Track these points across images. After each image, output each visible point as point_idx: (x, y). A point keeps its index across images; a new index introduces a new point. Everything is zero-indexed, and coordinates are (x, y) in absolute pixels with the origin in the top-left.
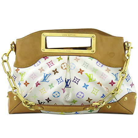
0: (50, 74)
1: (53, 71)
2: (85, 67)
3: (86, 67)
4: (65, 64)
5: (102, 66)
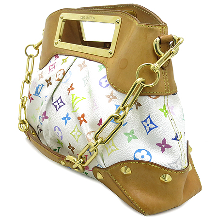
0: (43, 85)
3: (86, 82)
5: (107, 86)
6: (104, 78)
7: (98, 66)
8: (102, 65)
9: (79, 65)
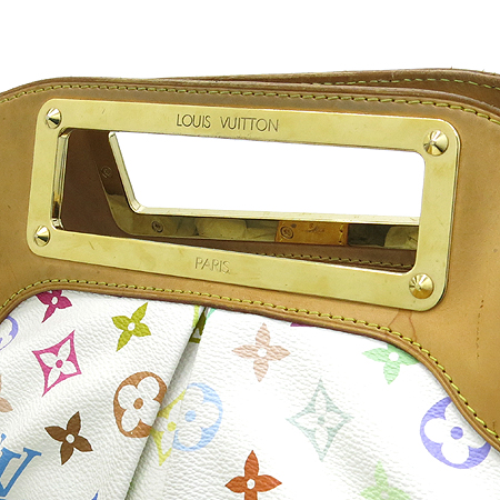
0: (32, 454)
1: (55, 432)
2: (311, 433)
3: (322, 437)
4: (149, 389)
5: (476, 457)
6: (437, 411)
7: (370, 354)
8: (384, 346)
9: (244, 351)
